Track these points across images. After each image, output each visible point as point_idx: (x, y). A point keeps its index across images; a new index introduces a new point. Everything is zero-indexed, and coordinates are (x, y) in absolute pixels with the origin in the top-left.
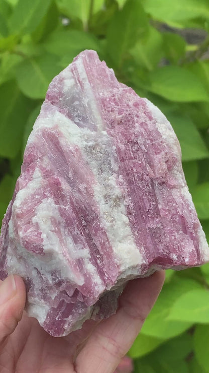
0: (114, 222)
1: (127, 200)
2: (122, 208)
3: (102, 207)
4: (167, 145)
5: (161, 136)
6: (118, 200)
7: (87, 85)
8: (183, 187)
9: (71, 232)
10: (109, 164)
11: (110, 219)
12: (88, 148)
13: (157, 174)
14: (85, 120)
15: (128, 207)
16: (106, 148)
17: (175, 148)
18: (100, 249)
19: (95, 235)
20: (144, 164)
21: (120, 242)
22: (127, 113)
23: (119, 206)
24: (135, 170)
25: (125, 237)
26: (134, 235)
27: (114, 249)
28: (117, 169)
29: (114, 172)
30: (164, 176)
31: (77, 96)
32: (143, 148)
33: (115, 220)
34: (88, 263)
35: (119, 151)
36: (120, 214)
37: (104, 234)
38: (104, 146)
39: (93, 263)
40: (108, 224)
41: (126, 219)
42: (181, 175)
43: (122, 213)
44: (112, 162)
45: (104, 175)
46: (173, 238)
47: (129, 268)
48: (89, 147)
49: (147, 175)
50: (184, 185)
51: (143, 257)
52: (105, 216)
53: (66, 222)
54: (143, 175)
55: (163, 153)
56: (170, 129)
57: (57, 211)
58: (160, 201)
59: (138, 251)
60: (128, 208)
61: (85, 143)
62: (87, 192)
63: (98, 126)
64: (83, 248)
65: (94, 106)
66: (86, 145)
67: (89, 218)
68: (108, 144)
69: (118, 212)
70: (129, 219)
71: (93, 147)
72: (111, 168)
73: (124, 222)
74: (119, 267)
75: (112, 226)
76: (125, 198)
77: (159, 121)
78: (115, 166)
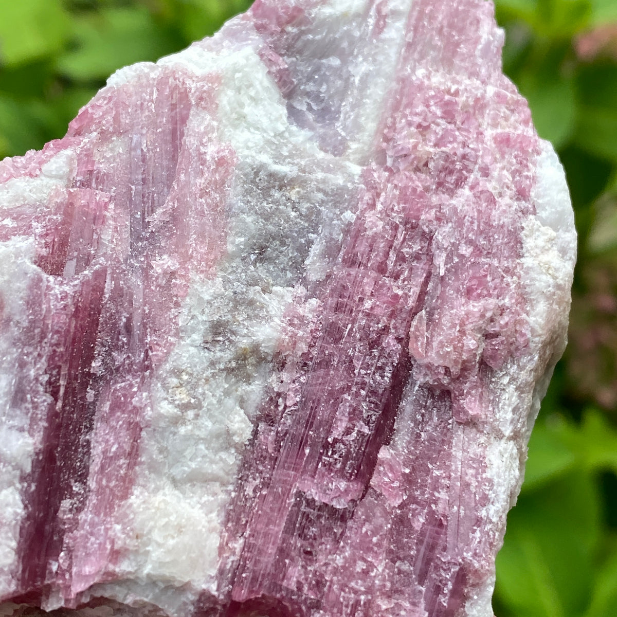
0: (190, 414)
1: (285, 376)
2: (255, 390)
4: (519, 286)
5: (520, 256)
6: (252, 360)
7: (395, 32)
8: (499, 436)
9: (22, 365)
10: (304, 250)
11: (182, 396)
12: (262, 175)
13: (433, 354)
14: (326, 114)
15: (274, 398)
16: (322, 203)
17: (542, 307)
18: (94, 468)
19: (105, 420)
20: (411, 302)
21: (175, 482)
22: (460, 151)
23: (248, 379)
24: (368, 304)
25: (198, 479)
26: (240, 488)
27: (137, 491)
28: (314, 276)
29: (304, 281)
30: (455, 370)
31: (345, 44)
32: (440, 260)
33: (198, 406)
34: (10, 484)
35: (355, 232)
36: (230, 402)
37: (135, 429)
38: (320, 196)
39: (24, 493)
40: (166, 408)
42: (515, 400)
43: (242, 402)
44: (315, 249)
45: (261, 271)
46: (360, 566)
47: (152, 582)
48: (271, 175)
49: (399, 340)
50: (508, 431)
51: (221, 572)
52: (174, 381)
53: (29, 330)
54: (386, 329)
55: (492, 302)
56: (563, 252)
57: (22, 284)
58: (401, 440)
59: (214, 542)
60: (273, 401)
61: (265, 158)
62: (168, 286)
63: (354, 146)
64: (21, 430)
65: (378, 91)
66: (262, 166)
67: (119, 358)
68: (338, 198)
69: (227, 393)
70: (255, 433)
71: (281, 182)
72: (298, 266)
73: (229, 434)
74: (116, 555)
75: (176, 421)
76: (282, 366)
77: (543, 214)
78: (314, 267)
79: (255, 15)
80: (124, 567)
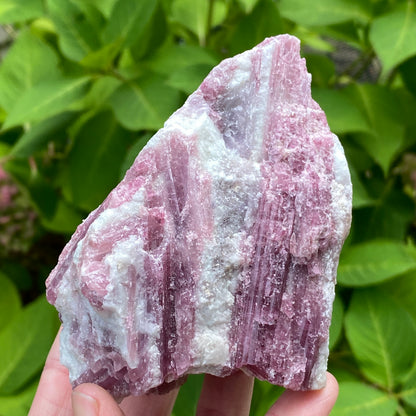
0: (212, 300)
1: (244, 273)
2: (232, 283)
3: (206, 273)
4: (332, 218)
5: (331, 202)
6: (231, 271)
7: (264, 89)
8: (327, 281)
9: (148, 295)
10: (243, 215)
11: (209, 294)
12: (223, 184)
13: (300, 253)
14: (239, 136)
15: (241, 284)
16: (248, 191)
17: (342, 226)
18: (178, 327)
19: (180, 307)
20: (290, 232)
21: (209, 327)
22: (301, 150)
23: (230, 278)
24: (273, 237)
25: (218, 324)
26: (233, 324)
27: (196, 334)
28: (249, 225)
29: (245, 228)
30: (309, 258)
31: (244, 99)
32: (299, 210)
33: (214, 296)
34: (153, 344)
35: (263, 201)
36: (225, 290)
37: (193, 310)
38: (247, 187)
39: (159, 347)
40: (203, 300)
41: (230, 298)
42: (332, 265)
43: (229, 289)
44: (248, 213)
45: (228, 229)
46: (282, 347)
47: (206, 366)
48: (226, 183)
49: (286, 249)
50: (330, 279)
51: (232, 358)
52: (204, 287)
53: (148, 280)
54: (281, 246)
55: (322, 227)
56: (347, 196)
57: (142, 260)
58: (290, 289)
59: (227, 347)
60: (241, 285)
61: (222, 175)
62: (194, 246)
63: (254, 152)
64: (154, 322)
65: (260, 122)
66: (223, 179)
67: (182, 282)
68: (254, 187)
69: (224, 287)
70: (235, 300)
71: (231, 185)
72: (242, 222)
73: (227, 303)
74: (192, 360)
75: (207, 304)
76: (242, 269)
77: (338, 178)
78: (249, 221)
79: (203, 91)
80: (196, 364)
